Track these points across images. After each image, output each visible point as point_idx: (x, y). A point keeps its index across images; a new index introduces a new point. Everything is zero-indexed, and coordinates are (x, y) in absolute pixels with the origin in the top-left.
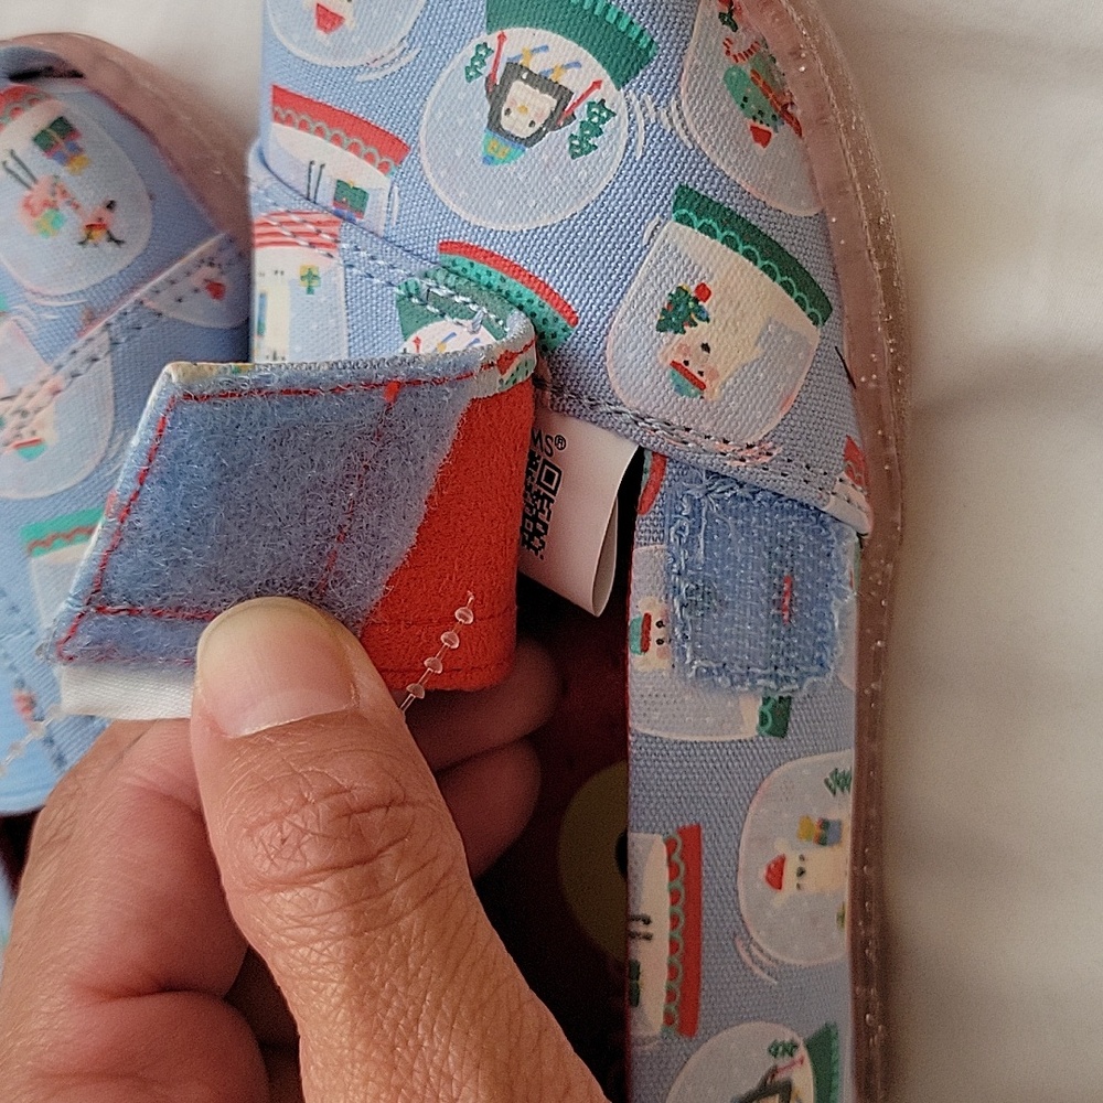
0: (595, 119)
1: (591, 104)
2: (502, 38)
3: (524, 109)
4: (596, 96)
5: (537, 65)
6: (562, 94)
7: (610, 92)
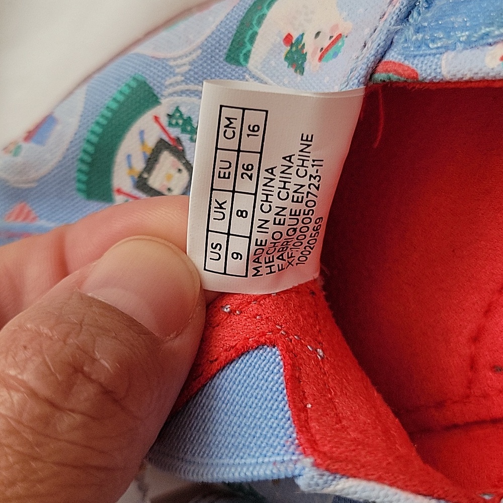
0: (181, 122)
1: (170, 124)
2: (119, 191)
3: (169, 177)
4: (164, 120)
5: (139, 165)
6: (161, 146)
7: (162, 110)
